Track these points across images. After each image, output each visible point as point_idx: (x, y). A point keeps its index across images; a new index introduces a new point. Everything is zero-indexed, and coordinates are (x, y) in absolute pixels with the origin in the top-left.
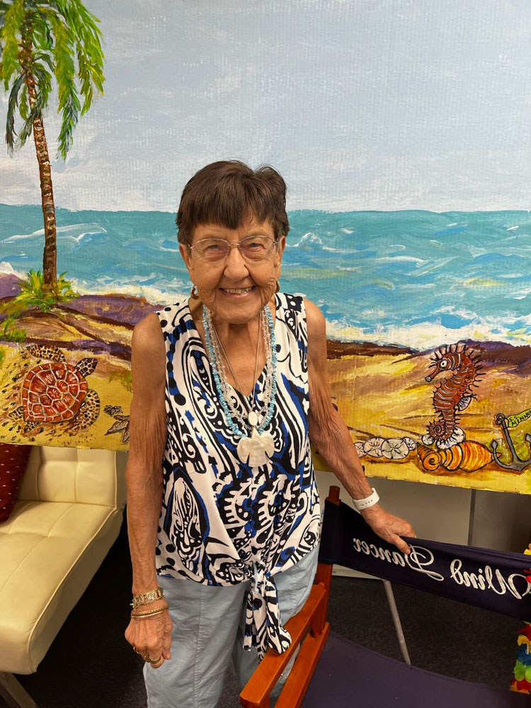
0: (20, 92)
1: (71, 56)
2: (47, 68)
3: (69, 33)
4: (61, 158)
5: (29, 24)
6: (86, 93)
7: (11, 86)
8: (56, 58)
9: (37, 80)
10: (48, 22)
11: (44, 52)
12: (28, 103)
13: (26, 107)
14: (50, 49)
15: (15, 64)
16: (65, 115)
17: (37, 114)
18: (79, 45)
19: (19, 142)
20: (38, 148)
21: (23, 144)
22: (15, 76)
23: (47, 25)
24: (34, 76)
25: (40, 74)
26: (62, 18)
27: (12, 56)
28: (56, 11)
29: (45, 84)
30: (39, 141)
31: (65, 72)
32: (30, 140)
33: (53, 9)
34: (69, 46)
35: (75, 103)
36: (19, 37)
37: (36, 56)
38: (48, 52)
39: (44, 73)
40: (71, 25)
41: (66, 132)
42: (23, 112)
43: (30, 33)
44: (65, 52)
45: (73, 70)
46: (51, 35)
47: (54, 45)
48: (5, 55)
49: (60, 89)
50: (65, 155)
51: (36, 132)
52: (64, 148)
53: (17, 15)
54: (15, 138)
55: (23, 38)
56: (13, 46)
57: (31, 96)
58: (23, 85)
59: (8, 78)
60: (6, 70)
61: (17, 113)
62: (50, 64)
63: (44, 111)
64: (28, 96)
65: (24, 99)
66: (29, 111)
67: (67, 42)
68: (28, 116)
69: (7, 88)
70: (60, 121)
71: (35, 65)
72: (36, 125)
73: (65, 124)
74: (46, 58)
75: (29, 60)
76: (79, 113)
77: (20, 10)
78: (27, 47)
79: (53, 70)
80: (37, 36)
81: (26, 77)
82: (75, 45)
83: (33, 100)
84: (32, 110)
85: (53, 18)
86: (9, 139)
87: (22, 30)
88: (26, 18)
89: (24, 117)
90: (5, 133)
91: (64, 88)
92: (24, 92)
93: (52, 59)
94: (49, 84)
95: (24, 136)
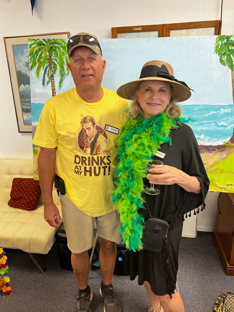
1: (64, 59)
3: (63, 53)
4: (59, 89)
5: (51, 50)
7: (45, 68)
8: (59, 60)
9: (53, 66)
10: (57, 49)
11: (55, 58)
12: (50, 73)
13: (49, 74)
15: (46, 62)
17: (52, 76)
18: (66, 56)
19: (47, 84)
20: (52, 86)
21: (47, 85)
22: (46, 65)
25: (54, 64)
26: (61, 48)
27: (46, 59)
28: (60, 46)
29: (55, 68)
30: (53, 84)
31: (62, 64)
32: (50, 84)
33: (58, 46)
34: (63, 56)
35: (64, 73)
37: (53, 59)
38: (57, 58)
39: (55, 64)
40: (64, 51)
41: (61, 81)
42: (48, 76)
43: (51, 53)
44: (62, 58)
45: (64, 64)
46: (58, 53)
47: (59, 56)
48: (43, 59)
49: (60, 69)
51: (52, 82)
52: (60, 86)
53: (48, 48)
54: (45, 83)
55: (49, 54)
56: (46, 56)
57: (51, 71)
58: (49, 68)
59: (44, 66)
60: (43, 63)
61: (46, 76)
62: (57, 62)
63: (54, 75)
68: (49, 77)
69: (43, 69)
70: (60, 78)
71: (53, 62)
72: (52, 79)
73: (61, 79)
74: (56, 60)
75: (51, 60)
76: (65, 76)
77: (48, 46)
78: (50, 57)
79: (58, 64)
80: (54, 53)
81: (50, 66)
84: (51, 76)
85: (59, 48)
86: (43, 84)
87: (49, 52)
88: (50, 48)
89: (48, 77)
90: (42, 82)
92: (49, 70)
94: (57, 68)
95: (48, 83)
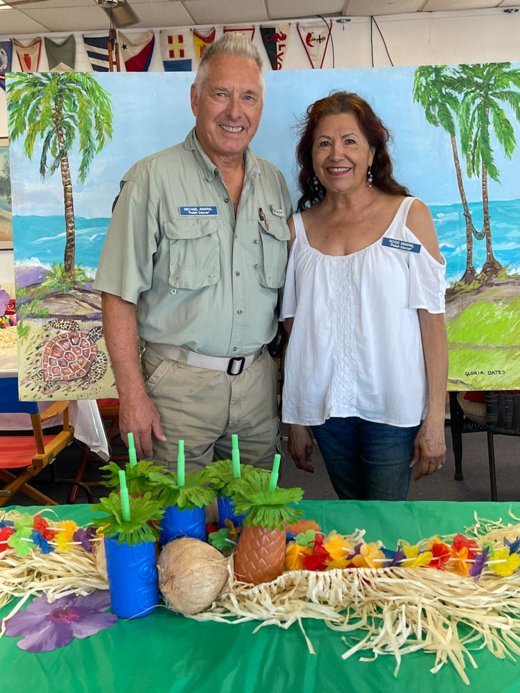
0: (52, 139)
1: (90, 116)
2: (72, 124)
3: (89, 102)
4: (81, 183)
5: (61, 96)
6: (100, 139)
7: (45, 135)
8: (79, 118)
9: (65, 131)
10: (74, 95)
11: (70, 114)
12: (57, 146)
13: (56, 149)
14: (75, 111)
15: (49, 121)
16: (84, 154)
17: (63, 154)
18: (95, 109)
19: (50, 172)
20: (63, 176)
21: (52, 174)
22: (49, 129)
23: (73, 97)
24: (63, 129)
25: (67, 127)
26: (84, 92)
27: (48, 116)
28: (81, 88)
29: (70, 134)
30: (65, 171)
31: (85, 126)
32: (58, 171)
33: (78, 87)
34: (89, 110)
35: (92, 146)
36: (53, 104)
37: (65, 116)
38: (73, 114)
39: (70, 127)
40: (90, 97)
41: (85, 164)
42: (53, 152)
43: (61, 102)
44: (86, 114)
45: (91, 125)
46: (76, 103)
47: (78, 109)
48: (42, 115)
49: (82, 137)
50: (83, 181)
51: (62, 166)
52: (83, 176)
53: (52, 91)
54: (47, 169)
55: (56, 105)
56: (48, 110)
57: (60, 142)
58: (55, 135)
59: (43, 130)
60: (42, 125)
61: (49, 153)
62: (75, 121)
63: (68, 152)
64: (58, 142)
65: (55, 144)
66: (58, 151)
67: (88, 107)
68: (57, 155)
69: (42, 137)
70: (81, 158)
71: (64, 122)
72: (63, 161)
73: (84, 160)
74: (72, 117)
75: (60, 118)
76: (95, 152)
77: (54, 87)
78: (59, 111)
79: (76, 125)
80: (66, 104)
81: (57, 130)
82: (93, 109)
83: (61, 144)
84: (60, 153)
85: (78, 92)
86: (42, 170)
87: (55, 100)
88: (58, 92)
89: (54, 155)
90: (40, 166)
91: (84, 136)
92: (55, 140)
93: (76, 118)
94: (73, 134)
95: (53, 168)
